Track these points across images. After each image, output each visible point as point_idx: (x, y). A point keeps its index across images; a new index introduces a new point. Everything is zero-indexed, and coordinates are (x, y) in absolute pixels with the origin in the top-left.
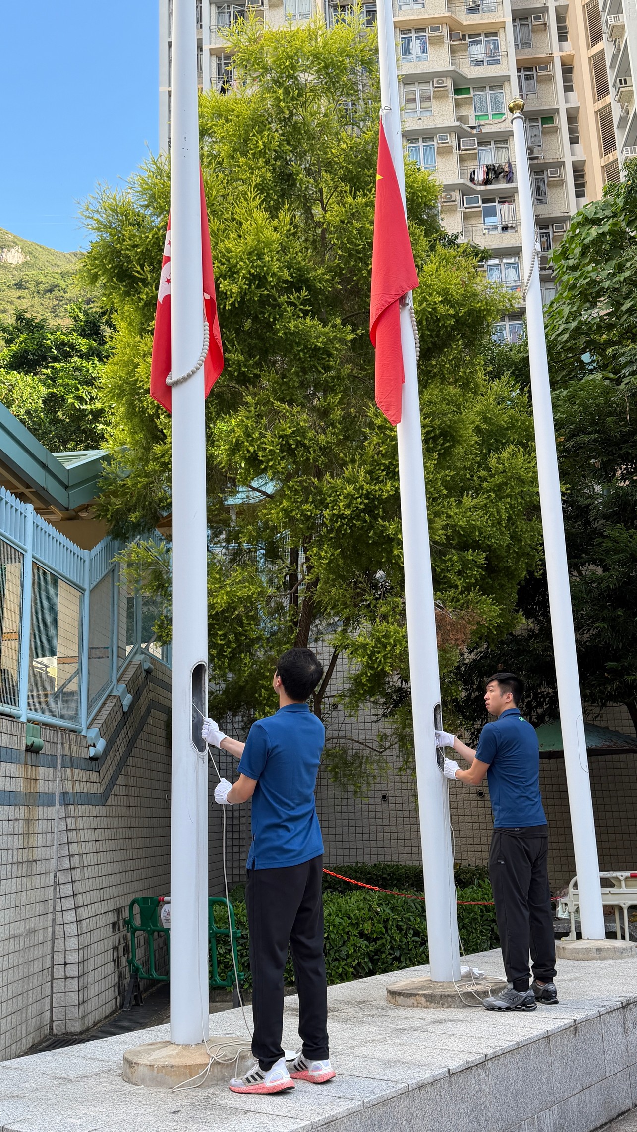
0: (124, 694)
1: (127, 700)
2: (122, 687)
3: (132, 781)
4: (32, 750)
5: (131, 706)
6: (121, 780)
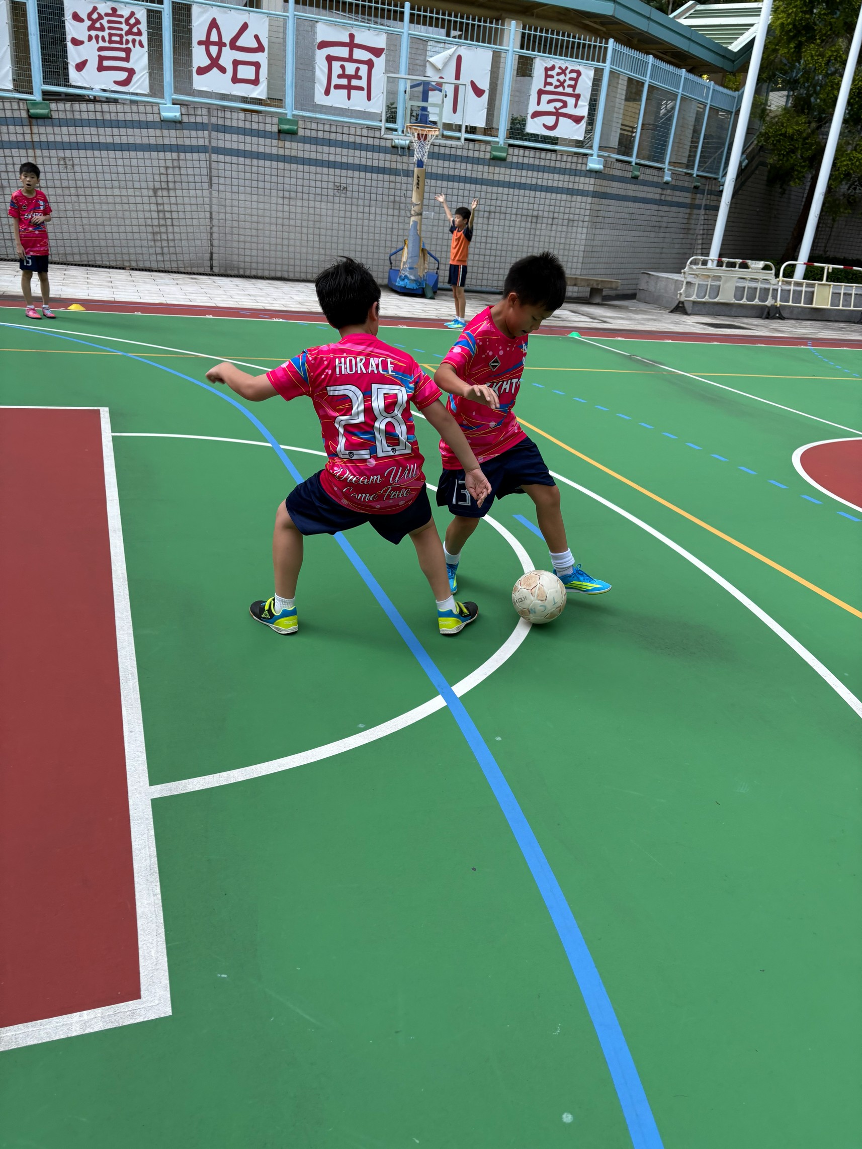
0: (744, 160)
1: (745, 163)
2: (744, 156)
3: (739, 201)
4: (696, 187)
5: (746, 166)
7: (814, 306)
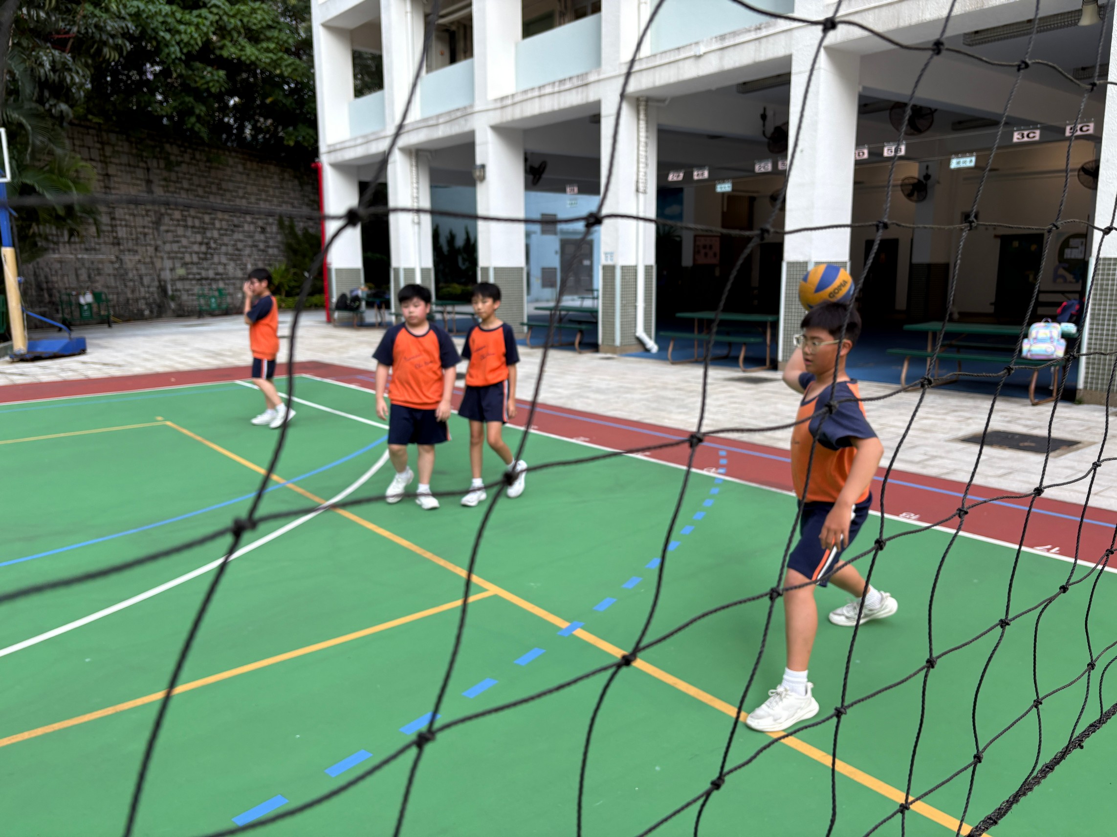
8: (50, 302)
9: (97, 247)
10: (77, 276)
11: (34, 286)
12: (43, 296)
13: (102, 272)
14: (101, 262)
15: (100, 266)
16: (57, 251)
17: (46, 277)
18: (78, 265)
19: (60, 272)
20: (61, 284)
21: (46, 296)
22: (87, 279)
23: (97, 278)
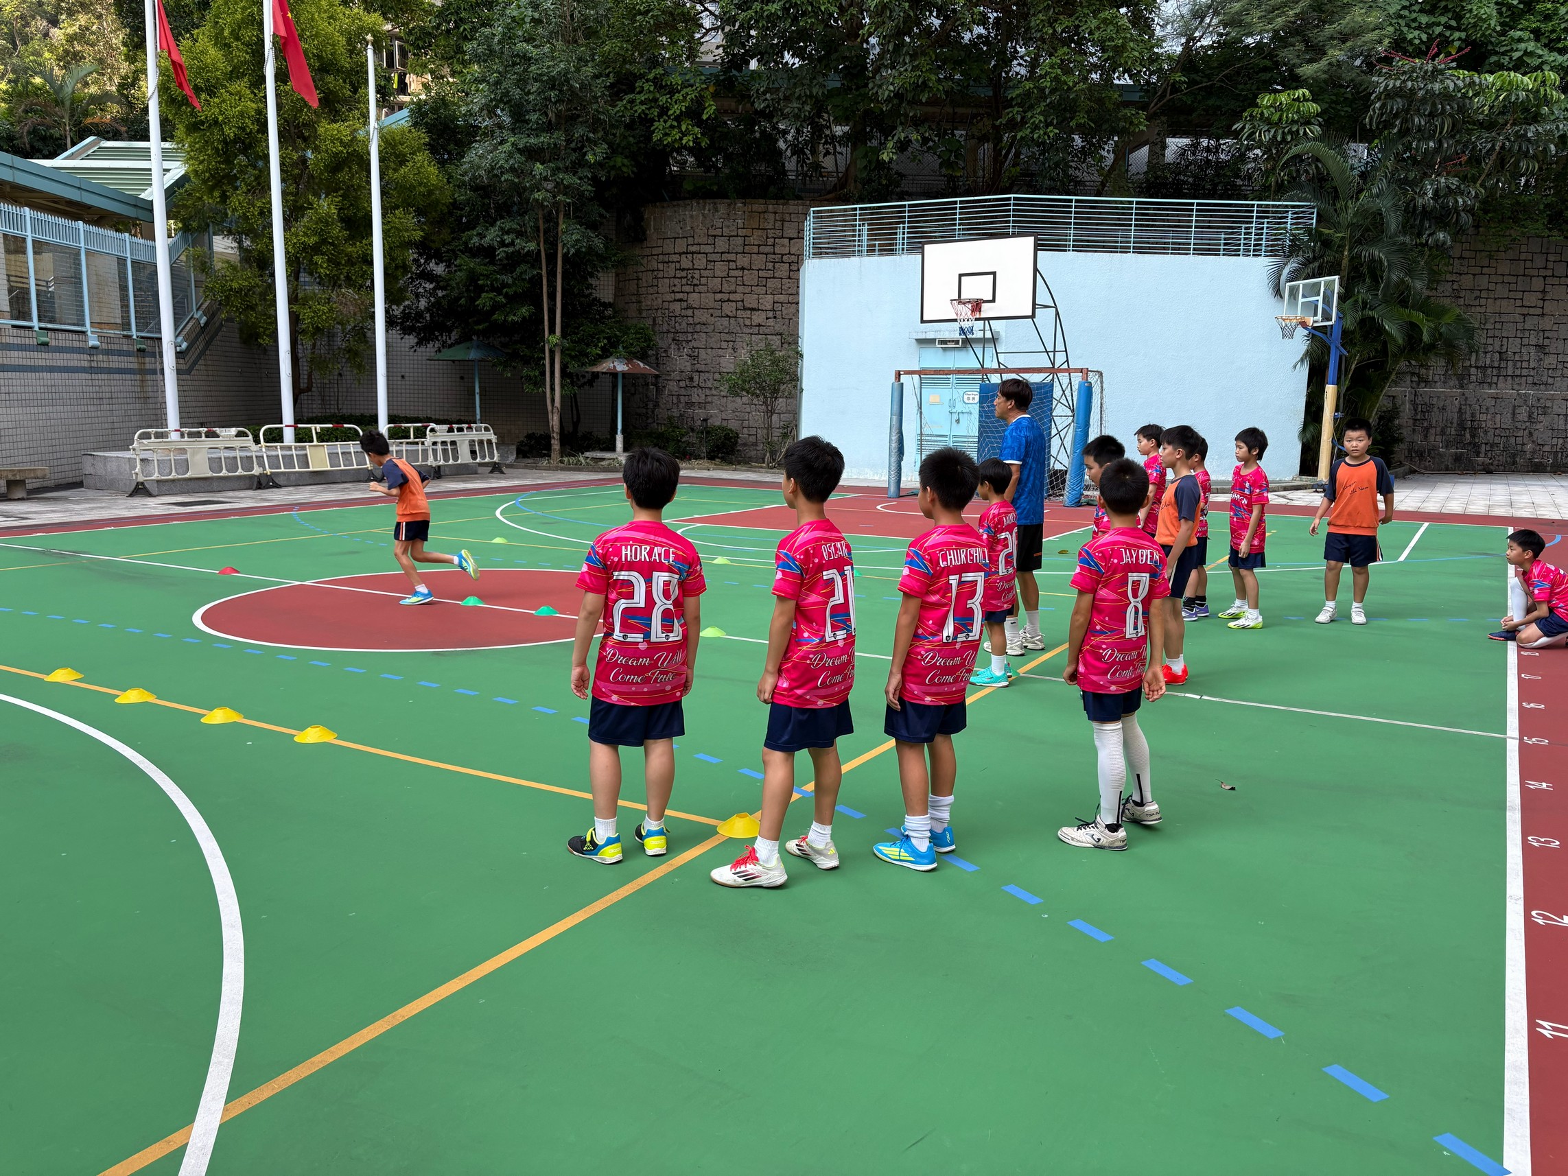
0: (201, 317)
1: (203, 320)
2: (200, 312)
3: (209, 363)
4: (139, 350)
5: (207, 324)
6: (201, 362)
7: (311, 469)
8: (1470, 443)
9: (1550, 381)
10: (1514, 414)
11: (1455, 425)
12: (1464, 435)
13: (1549, 411)
14: (1552, 399)
15: (1549, 404)
16: (1494, 386)
17: (1473, 415)
18: (1519, 402)
19: (1492, 410)
20: (1490, 424)
21: (1468, 436)
22: (1526, 419)
23: (1541, 418)
